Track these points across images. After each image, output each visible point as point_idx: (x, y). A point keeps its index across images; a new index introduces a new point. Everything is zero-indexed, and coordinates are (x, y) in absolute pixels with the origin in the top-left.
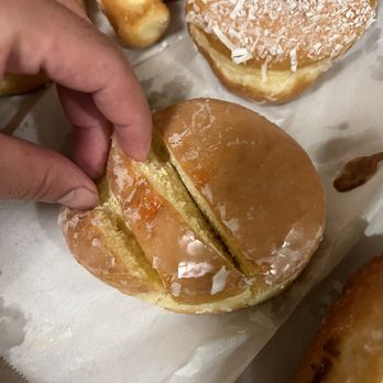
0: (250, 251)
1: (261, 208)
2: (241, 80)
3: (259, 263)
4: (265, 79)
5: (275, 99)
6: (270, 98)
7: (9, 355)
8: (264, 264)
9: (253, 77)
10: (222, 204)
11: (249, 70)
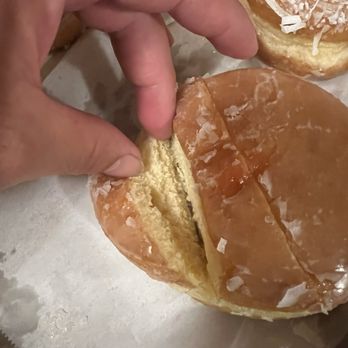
0: (312, 263)
1: (331, 212)
2: (286, 52)
3: (321, 278)
4: (315, 51)
5: (323, 74)
6: (317, 73)
7: (21, 343)
8: (327, 281)
9: (300, 48)
10: (283, 200)
11: (296, 40)
